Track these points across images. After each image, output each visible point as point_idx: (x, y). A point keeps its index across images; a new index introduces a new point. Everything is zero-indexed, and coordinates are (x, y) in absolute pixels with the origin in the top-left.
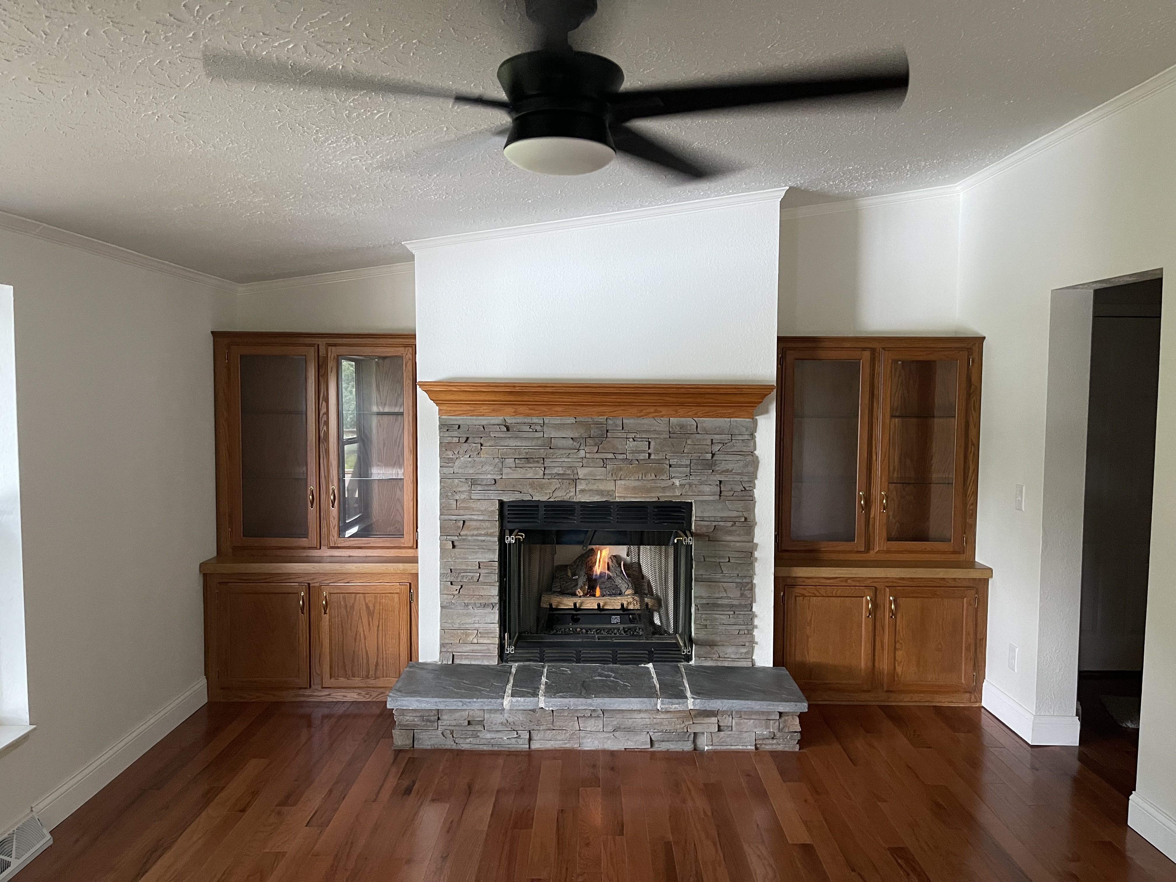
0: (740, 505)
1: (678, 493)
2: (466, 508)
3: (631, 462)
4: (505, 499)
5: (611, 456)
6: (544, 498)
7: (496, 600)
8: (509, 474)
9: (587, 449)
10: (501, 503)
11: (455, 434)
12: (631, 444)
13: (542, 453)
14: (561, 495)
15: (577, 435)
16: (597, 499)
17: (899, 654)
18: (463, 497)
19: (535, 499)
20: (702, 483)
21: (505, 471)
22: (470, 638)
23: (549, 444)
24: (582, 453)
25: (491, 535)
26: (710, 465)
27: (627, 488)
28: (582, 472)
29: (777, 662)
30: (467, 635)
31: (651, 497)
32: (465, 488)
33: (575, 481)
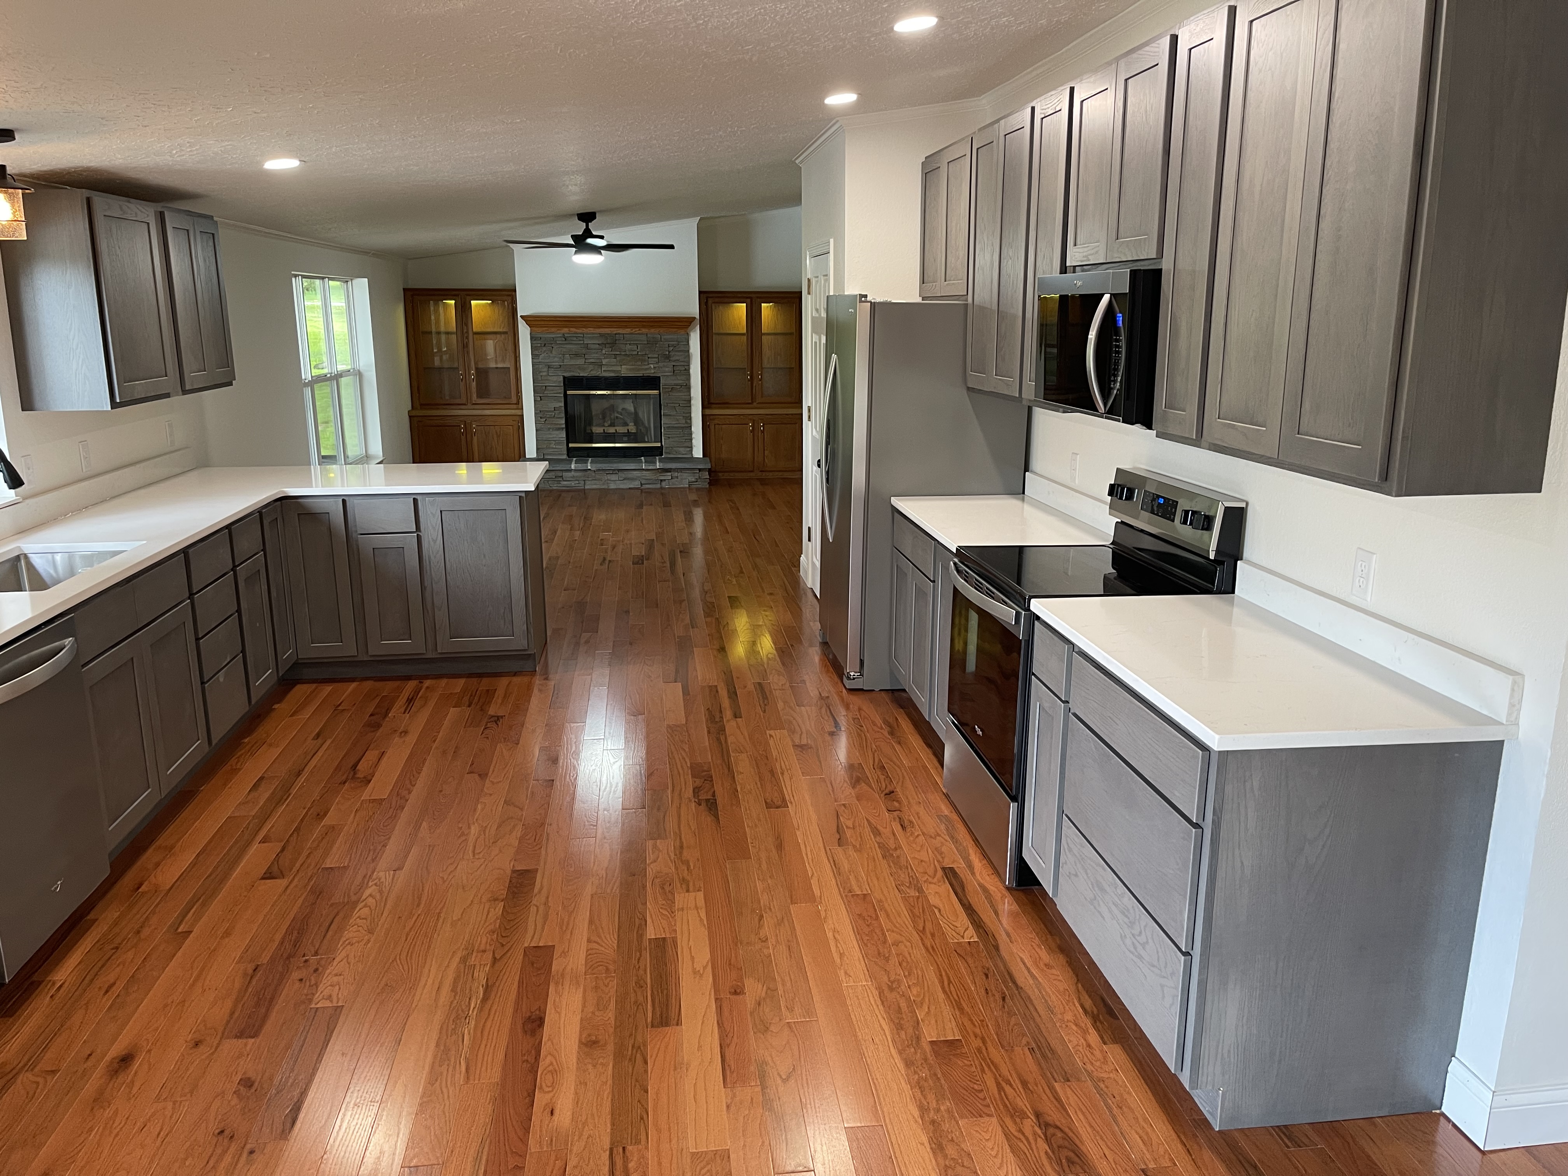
0: (683, 377)
1: (653, 372)
2: (547, 380)
3: (628, 356)
4: (566, 375)
5: (618, 353)
6: (586, 375)
7: (564, 426)
8: (568, 362)
9: (606, 350)
10: (564, 378)
11: (539, 342)
12: (628, 347)
13: (584, 351)
14: (594, 373)
15: (600, 342)
16: (612, 375)
17: (766, 452)
18: (544, 374)
19: (581, 375)
20: (664, 366)
21: (565, 361)
22: (552, 446)
23: (587, 346)
24: (604, 352)
25: (560, 393)
26: (668, 357)
27: (627, 369)
28: (604, 362)
29: (705, 454)
30: (550, 444)
31: (639, 374)
32: (546, 369)
33: (601, 366)
